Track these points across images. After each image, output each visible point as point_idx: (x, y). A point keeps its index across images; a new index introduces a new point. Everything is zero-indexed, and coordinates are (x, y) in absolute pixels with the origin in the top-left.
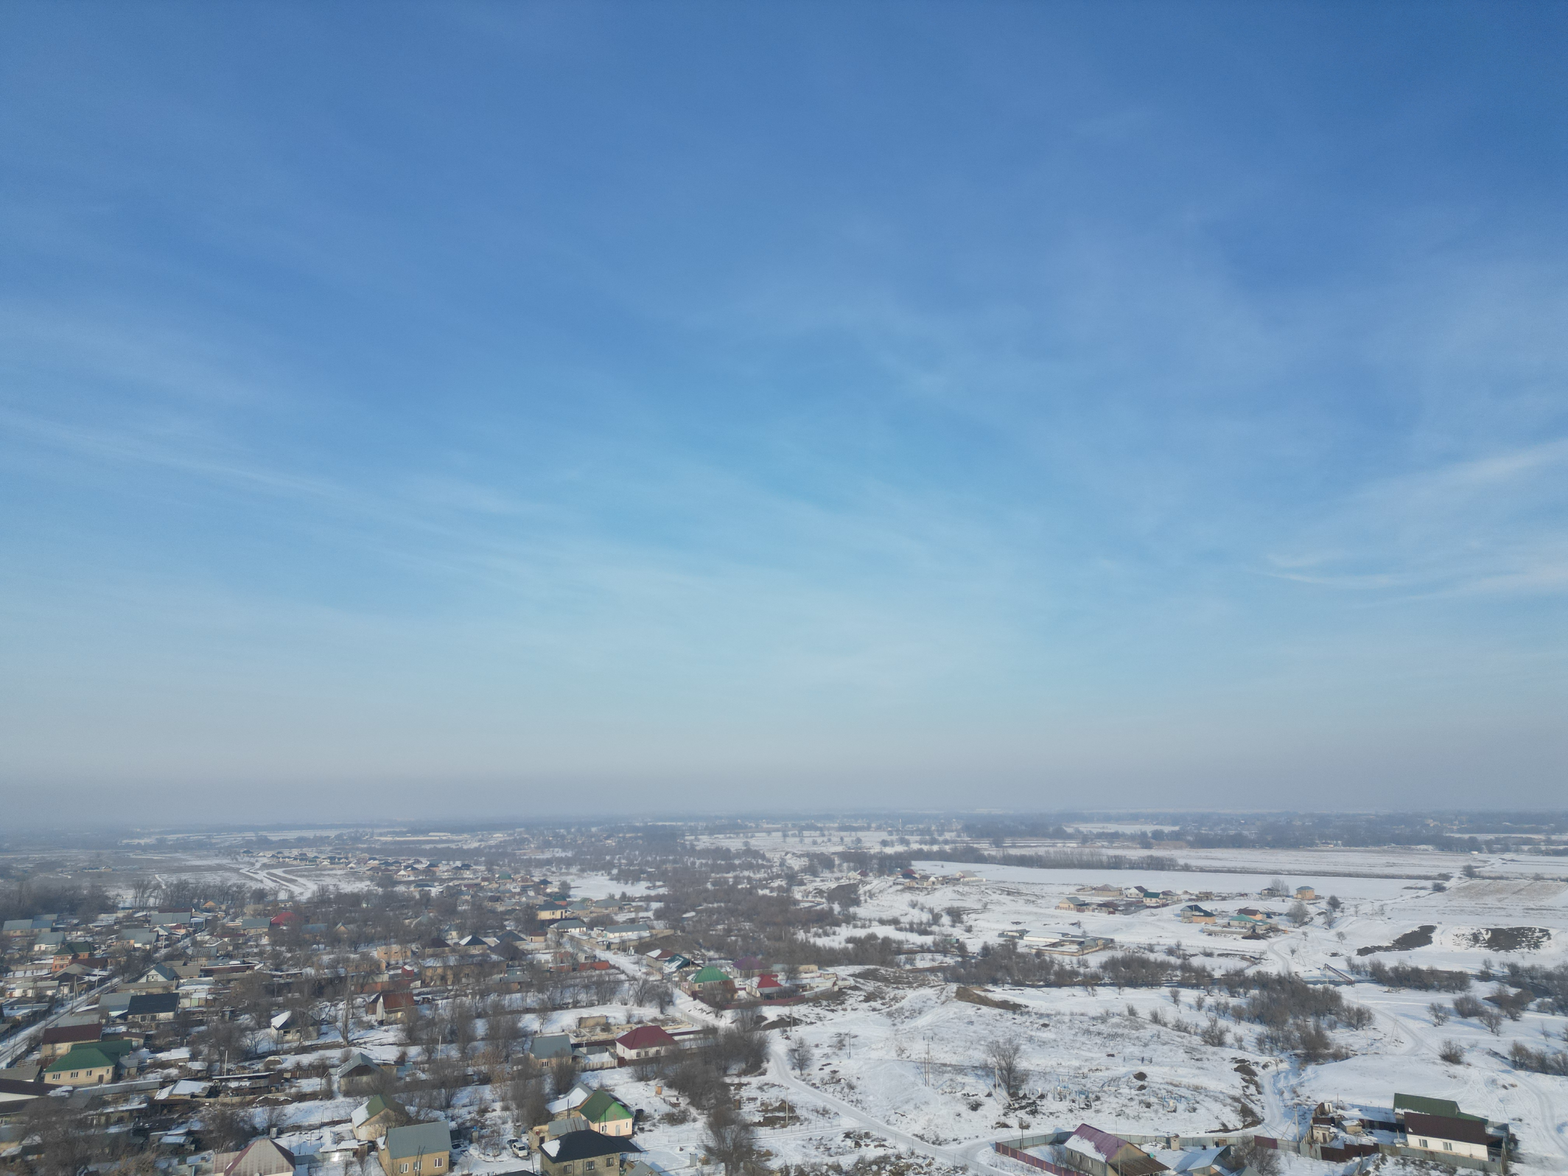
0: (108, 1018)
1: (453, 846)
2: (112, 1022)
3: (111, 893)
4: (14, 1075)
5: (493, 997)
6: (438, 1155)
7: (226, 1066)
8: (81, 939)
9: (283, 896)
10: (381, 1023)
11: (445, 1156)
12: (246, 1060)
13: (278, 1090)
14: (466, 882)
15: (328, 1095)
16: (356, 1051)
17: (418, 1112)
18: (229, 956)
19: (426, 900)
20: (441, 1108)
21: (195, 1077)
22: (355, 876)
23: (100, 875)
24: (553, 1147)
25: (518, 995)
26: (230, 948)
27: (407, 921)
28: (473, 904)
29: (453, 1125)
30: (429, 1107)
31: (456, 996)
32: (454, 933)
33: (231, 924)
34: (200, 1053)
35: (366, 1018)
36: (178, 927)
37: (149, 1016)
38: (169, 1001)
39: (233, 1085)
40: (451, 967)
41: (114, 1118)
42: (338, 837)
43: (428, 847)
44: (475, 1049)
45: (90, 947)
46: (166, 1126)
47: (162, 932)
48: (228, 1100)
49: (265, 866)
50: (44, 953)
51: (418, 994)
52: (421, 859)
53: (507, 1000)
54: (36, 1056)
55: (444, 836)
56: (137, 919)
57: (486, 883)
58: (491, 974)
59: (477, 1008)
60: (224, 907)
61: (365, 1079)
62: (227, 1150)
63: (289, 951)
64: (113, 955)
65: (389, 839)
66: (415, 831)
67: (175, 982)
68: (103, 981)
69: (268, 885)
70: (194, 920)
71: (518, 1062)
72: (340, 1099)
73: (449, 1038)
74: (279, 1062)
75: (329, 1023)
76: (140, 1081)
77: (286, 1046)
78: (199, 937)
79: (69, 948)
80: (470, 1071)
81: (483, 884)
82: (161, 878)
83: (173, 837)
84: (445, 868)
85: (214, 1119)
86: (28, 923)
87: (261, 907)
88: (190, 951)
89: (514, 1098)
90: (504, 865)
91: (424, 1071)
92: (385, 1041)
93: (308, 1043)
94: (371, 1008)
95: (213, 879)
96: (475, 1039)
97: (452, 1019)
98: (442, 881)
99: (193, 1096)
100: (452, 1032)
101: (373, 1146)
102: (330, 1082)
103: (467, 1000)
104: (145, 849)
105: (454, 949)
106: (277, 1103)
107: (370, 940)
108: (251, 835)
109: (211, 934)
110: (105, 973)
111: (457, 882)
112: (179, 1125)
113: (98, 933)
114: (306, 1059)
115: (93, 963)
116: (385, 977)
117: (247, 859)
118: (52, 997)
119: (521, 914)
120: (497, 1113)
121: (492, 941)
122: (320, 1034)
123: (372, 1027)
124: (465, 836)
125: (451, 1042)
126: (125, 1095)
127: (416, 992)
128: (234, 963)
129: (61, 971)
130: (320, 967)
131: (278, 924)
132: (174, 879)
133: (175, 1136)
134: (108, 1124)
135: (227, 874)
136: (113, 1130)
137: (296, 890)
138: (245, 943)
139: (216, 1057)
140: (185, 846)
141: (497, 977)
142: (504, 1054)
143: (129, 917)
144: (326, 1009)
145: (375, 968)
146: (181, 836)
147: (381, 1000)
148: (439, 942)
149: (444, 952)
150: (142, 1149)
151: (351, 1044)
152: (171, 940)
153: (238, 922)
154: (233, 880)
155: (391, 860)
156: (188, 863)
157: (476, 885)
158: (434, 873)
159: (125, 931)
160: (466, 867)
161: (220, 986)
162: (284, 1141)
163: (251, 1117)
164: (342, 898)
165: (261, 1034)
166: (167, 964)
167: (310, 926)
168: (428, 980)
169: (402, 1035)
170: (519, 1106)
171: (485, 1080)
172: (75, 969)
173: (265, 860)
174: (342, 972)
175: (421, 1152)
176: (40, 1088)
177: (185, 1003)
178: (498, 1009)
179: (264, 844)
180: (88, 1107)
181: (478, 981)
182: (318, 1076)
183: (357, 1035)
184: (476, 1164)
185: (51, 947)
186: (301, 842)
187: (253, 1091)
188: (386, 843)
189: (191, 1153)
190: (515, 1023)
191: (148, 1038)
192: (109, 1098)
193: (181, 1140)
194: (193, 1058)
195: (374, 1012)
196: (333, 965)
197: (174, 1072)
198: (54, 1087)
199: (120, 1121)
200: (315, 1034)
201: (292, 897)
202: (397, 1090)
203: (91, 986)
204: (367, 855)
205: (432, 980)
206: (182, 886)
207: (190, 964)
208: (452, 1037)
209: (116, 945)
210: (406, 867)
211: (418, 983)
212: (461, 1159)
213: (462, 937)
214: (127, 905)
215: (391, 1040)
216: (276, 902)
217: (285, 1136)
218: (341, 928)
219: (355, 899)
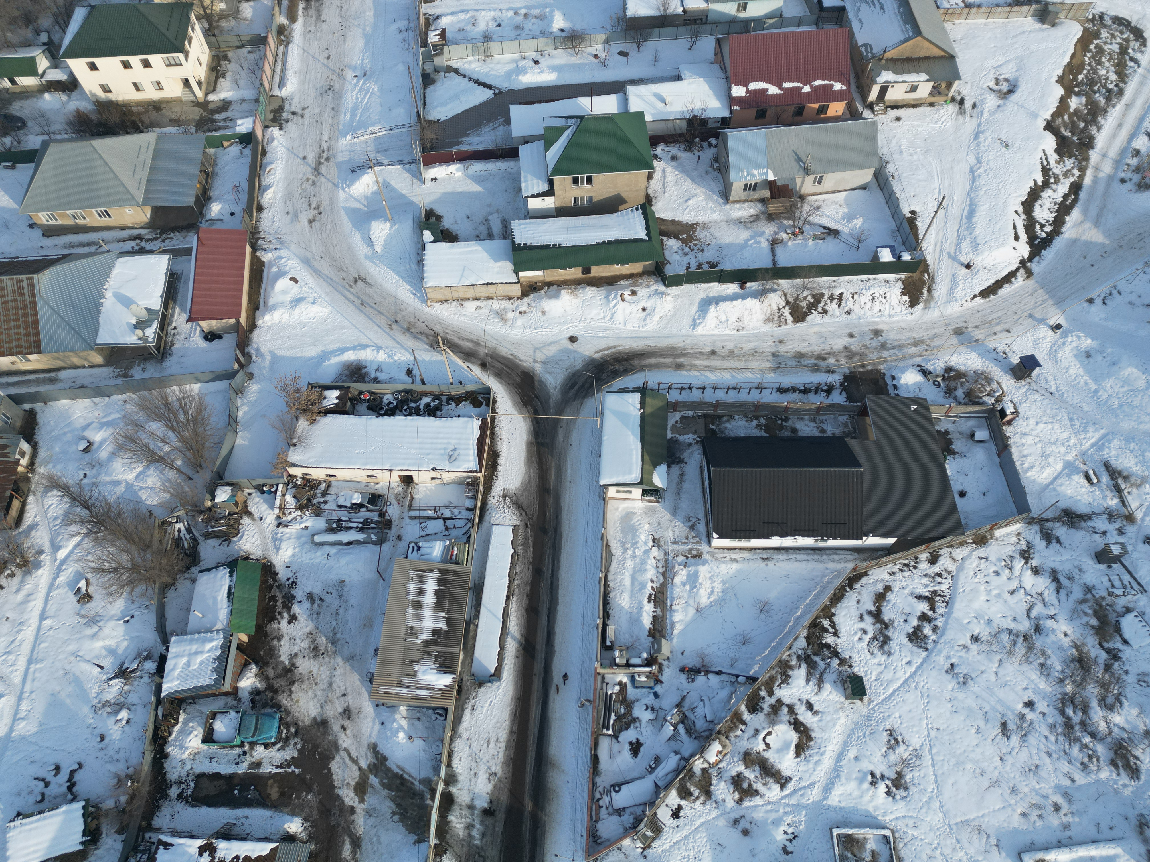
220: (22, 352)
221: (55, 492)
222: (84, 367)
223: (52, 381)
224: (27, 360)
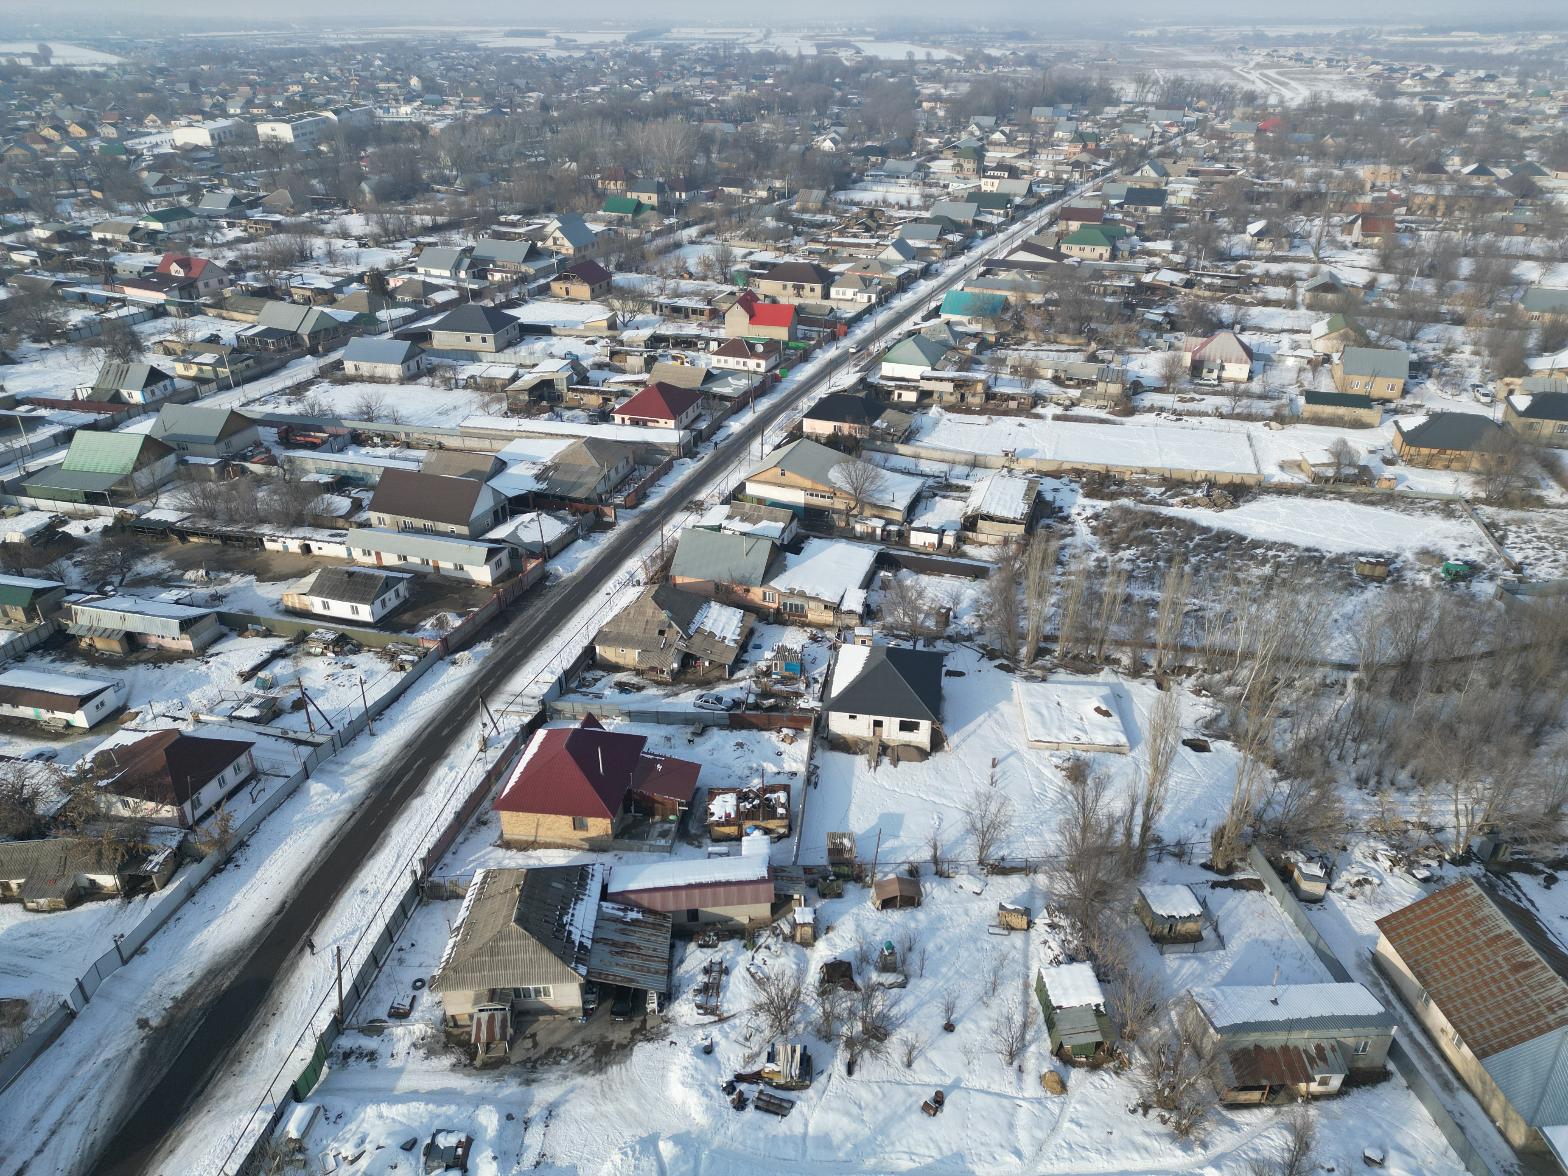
0: (1108, 205)
1: (1479, 50)
2: (1111, 209)
3: (1116, 86)
4: (1039, 241)
5: (1488, 237)
6: (1392, 381)
7: (1202, 263)
8: (1090, 130)
9: (1273, 100)
10: (1356, 245)
11: (1399, 383)
12: (1220, 260)
13: (1245, 292)
14: (1486, 97)
15: (1292, 305)
16: (1325, 268)
17: (1379, 338)
18: (1215, 159)
19: (1430, 117)
20: (1404, 339)
21: (1175, 268)
22: (1352, 82)
23: (1107, 67)
24: (1522, 402)
25: (1521, 239)
26: (1217, 151)
27: (1403, 140)
28: (1489, 126)
29: (1414, 357)
30: (1392, 335)
31: (1444, 229)
32: (1457, 160)
33: (1220, 126)
34: (1181, 247)
35: (1341, 238)
36: (1171, 125)
37: (1141, 208)
38: (1158, 196)
39: (1207, 280)
40: (1445, 198)
41: (1110, 291)
42: (1341, 35)
43: (1446, 50)
44: (1454, 288)
45: (1097, 138)
46: (1149, 305)
47: (1157, 129)
48: (1200, 293)
49: (1259, 66)
50: (1061, 140)
51: (1401, 222)
52: (1434, 66)
53: (1505, 242)
54: (1055, 229)
55: (1470, 36)
56: (1136, 115)
57: (1513, 100)
58: (1492, 211)
59: (1466, 246)
60: (1214, 108)
61: (1330, 296)
62: (1196, 335)
63: (1273, 159)
64: (1114, 147)
65: (1399, 39)
66: (1433, 30)
67: (1164, 179)
68: (1106, 171)
69: (1260, 87)
70: (1186, 119)
71: (1502, 310)
72: (1303, 311)
73: (1427, 272)
74: (1250, 267)
75: (1302, 237)
76: (1130, 264)
77: (1258, 253)
78: (1191, 137)
79: (1080, 138)
80: (1444, 309)
81: (1508, 101)
82: (1160, 74)
83: (1173, 29)
84: (1462, 79)
85: (1188, 307)
86: (1049, 110)
87: (1250, 110)
88: (1180, 150)
89: (1488, 345)
90: (1543, 78)
91: (1392, 300)
92: (1356, 264)
93: (1279, 253)
94: (1347, 228)
95: (1206, 77)
96: (1455, 277)
97: (1434, 254)
98: (1455, 95)
99: (1172, 284)
100: (1432, 267)
101: (1327, 359)
102: (1295, 294)
103: (1456, 236)
104: (1148, 41)
105: (1453, 177)
106: (1243, 303)
107: (1357, 157)
108: (1248, 30)
109: (1201, 135)
110: (1108, 164)
111: (1473, 97)
112: (1159, 306)
113: (1104, 126)
114: (1276, 268)
115: (1099, 153)
116: (1367, 199)
117: (1241, 56)
118: (1067, 181)
119: (1551, 143)
120: (1464, 355)
121: (1502, 173)
122: (1292, 247)
123: (1345, 248)
124: (1500, 36)
125: (1429, 276)
126: (1120, 273)
127: (1398, 218)
128: (1219, 166)
129: (1073, 159)
130: (1301, 179)
131: (1265, 131)
132: (1171, 75)
133: (1155, 315)
134: (1105, 294)
135: (1221, 72)
136: (1109, 300)
137: (1287, 94)
138: (1231, 147)
139: (1194, 253)
140: (1182, 40)
141: (1499, 215)
142: (1487, 299)
143: (1130, 112)
144: (1301, 223)
145: (1358, 188)
146: (1180, 28)
147: (1360, 221)
148: (1436, 168)
149: (1440, 179)
150: (1129, 319)
151: (1321, 261)
152: (1164, 138)
153: (1227, 125)
154: (1226, 79)
155: (1397, 65)
156: (1186, 59)
157: (1499, 102)
158: (1448, 83)
159: (1126, 126)
160: (1491, 78)
161: (1204, 187)
162: (1246, 338)
163: (1219, 312)
164: (1334, 107)
165: (1236, 239)
166: (1160, 161)
167: (1296, 135)
168: (1415, 208)
169: (1375, 261)
170: (1492, 354)
171: (1459, 321)
172: (1084, 157)
173: (1260, 59)
174: (1323, 187)
175: (1375, 374)
176: (1057, 255)
177: (1172, 200)
178: (1491, 251)
179: (1260, 40)
180: (1091, 278)
181: (1474, 217)
182: (1284, 285)
183: (1328, 253)
184: (1431, 398)
185: (1067, 136)
186: (1300, 40)
187: (1223, 289)
188: (1394, 44)
189: (1167, 331)
190: (1508, 268)
191: (1139, 227)
192: (1107, 273)
193: (1160, 319)
194: (1175, 251)
195: (1350, 233)
196: (1315, 179)
197: (1158, 260)
198: (1068, 256)
199: (1114, 293)
200: (1287, 246)
201: (1281, 102)
202: (1360, 313)
203: (1096, 175)
204: (1369, 59)
205: (1419, 208)
206: (1177, 83)
207: (1180, 163)
208: (1429, 272)
209: (1118, 138)
210: (1414, 75)
211: (1403, 210)
212: (1416, 390)
213: (1465, 164)
214: (1129, 99)
215: (1364, 264)
216: (1264, 107)
217: (1247, 333)
218: (1328, 140)
219: (1349, 109)
220: (1464, 1036)
221: (1290, 1138)
222: (1493, 1121)
223: (1446, 1086)
224: (1459, 1045)
